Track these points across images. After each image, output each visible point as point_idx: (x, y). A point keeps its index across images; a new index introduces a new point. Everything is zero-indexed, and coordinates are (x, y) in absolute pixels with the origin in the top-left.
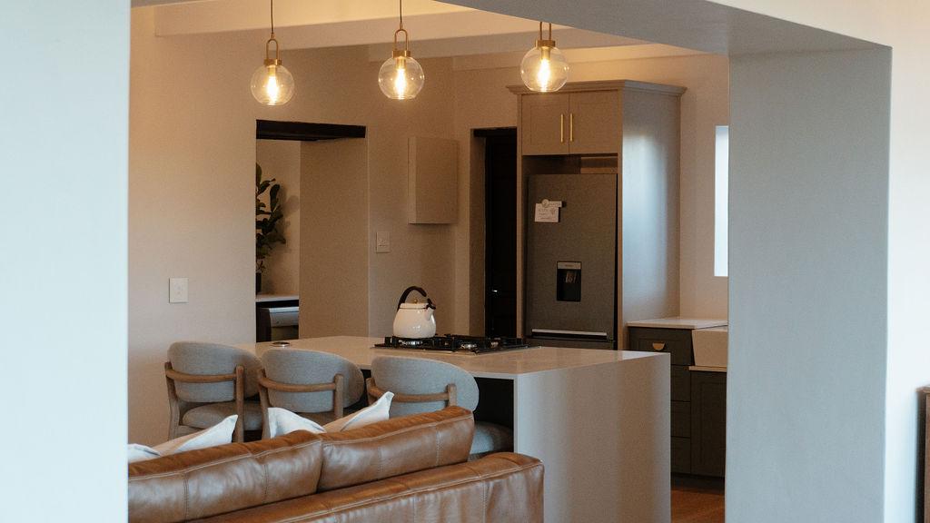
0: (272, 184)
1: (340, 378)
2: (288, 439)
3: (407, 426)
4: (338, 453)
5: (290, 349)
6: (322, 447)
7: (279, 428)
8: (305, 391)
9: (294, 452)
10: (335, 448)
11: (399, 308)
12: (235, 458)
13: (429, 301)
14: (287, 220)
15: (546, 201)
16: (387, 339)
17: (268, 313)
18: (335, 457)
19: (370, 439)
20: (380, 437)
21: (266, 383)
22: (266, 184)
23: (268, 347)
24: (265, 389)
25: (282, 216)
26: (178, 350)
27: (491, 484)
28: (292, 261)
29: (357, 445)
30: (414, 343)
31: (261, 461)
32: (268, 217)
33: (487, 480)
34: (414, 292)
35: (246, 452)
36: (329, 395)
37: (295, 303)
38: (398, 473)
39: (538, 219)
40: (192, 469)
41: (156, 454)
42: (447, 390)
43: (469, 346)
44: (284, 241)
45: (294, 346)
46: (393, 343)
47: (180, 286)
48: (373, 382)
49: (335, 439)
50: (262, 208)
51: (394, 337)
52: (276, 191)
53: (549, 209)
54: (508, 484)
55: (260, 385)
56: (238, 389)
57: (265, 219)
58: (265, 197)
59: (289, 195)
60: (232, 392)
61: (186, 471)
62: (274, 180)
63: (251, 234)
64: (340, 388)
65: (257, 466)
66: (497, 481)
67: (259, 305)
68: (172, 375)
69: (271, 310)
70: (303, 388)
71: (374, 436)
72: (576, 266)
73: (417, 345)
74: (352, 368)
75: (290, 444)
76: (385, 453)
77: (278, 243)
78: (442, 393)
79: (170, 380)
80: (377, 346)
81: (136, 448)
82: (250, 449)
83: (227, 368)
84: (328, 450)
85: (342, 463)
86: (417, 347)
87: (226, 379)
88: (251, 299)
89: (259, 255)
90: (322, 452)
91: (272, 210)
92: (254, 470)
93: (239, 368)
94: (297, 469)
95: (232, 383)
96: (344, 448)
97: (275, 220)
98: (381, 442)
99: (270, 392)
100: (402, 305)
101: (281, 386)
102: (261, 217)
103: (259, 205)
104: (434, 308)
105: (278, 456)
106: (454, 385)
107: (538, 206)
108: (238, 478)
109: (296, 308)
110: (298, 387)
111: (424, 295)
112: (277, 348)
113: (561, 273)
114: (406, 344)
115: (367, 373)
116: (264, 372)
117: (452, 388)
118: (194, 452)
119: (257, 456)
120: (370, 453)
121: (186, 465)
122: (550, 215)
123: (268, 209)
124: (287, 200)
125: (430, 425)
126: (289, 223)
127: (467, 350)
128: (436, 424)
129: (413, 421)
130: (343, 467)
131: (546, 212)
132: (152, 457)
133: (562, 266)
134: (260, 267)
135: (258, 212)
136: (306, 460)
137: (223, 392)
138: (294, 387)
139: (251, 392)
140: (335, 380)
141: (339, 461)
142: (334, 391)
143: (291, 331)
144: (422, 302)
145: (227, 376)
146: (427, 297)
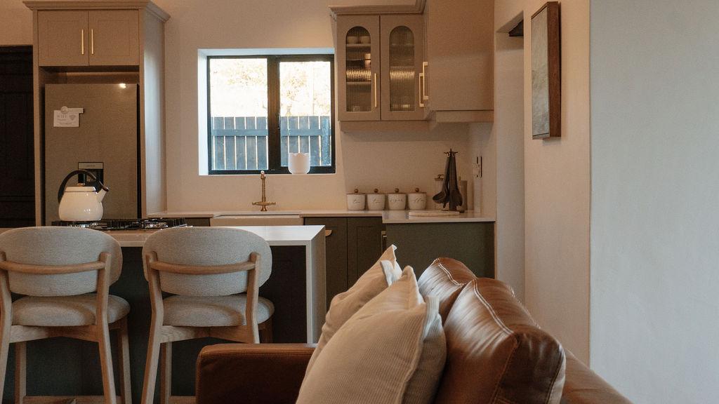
15: (65, 108)
21: (9, 266)
39: (56, 124)
42: (250, 259)
53: (68, 115)
72: (98, 166)
100: (68, 189)
106: (257, 253)
107: (56, 113)
122: (69, 120)
131: (65, 118)
133: (83, 166)
140: (101, 258)
142: (99, 271)
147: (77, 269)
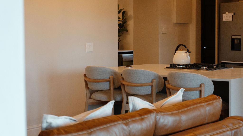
0: (123, 11)
1: (154, 81)
2: (139, 113)
3: (194, 105)
4: (163, 118)
5: (132, 69)
6: (156, 116)
7: (134, 106)
8: (140, 86)
9: (142, 119)
10: (161, 116)
11: (175, 53)
12: (114, 124)
13: (188, 50)
14: (128, 23)
15: (227, 13)
16: (171, 65)
17: (122, 56)
18: (162, 121)
19: (177, 112)
20: (182, 110)
21: (124, 83)
22: (121, 11)
23: (124, 68)
24: (124, 85)
25: (126, 22)
26: (89, 69)
27: (233, 132)
28: (130, 37)
29: (172, 115)
30: (181, 66)
31: (127, 124)
32: (121, 22)
33: (231, 130)
34: (181, 46)
35: (119, 120)
36: (150, 87)
37: (132, 53)
38: (190, 127)
39: (224, 19)
40: (92, 130)
41: (75, 121)
42: (201, 86)
43: (205, 68)
44: (127, 31)
45: (134, 68)
46: (173, 66)
47: (90, 46)
48: (169, 83)
49: (161, 112)
50: (119, 19)
51: (173, 64)
52: (124, 13)
53: (228, 16)
54: (240, 131)
55: (122, 84)
56: (111, 85)
57: (120, 23)
58: (121, 15)
59: (129, 14)
60: (109, 86)
61: (90, 131)
62: (123, 9)
63: (116, 28)
64: (154, 84)
65: (125, 127)
66: (236, 130)
67: (119, 53)
68: (86, 80)
69: (123, 55)
70: (139, 85)
71: (179, 110)
72: (239, 37)
73: (182, 67)
74: (159, 77)
75: (141, 115)
76: (184, 118)
77: (125, 31)
78: (198, 87)
79: (86, 82)
80: (167, 68)
81: (65, 118)
82: (121, 118)
83: (107, 77)
84: (158, 117)
85: (165, 123)
86: (183, 68)
87: (106, 81)
88: (117, 51)
89: (119, 36)
90: (156, 118)
91: (123, 20)
92: (123, 129)
93: (111, 77)
94: (144, 127)
95: (108, 83)
96: (165, 116)
97: (124, 23)
98: (182, 113)
99: (125, 86)
100: (177, 51)
101: (130, 84)
102: (120, 22)
103: (119, 18)
104: (190, 52)
105: (134, 121)
106: (203, 84)
107: (224, 15)
108: (115, 133)
109: (132, 54)
110: (138, 85)
111: (186, 47)
112: (128, 69)
113: (233, 40)
114: (178, 67)
115: (165, 79)
116: (123, 78)
117: (203, 85)
118: (93, 121)
119: (125, 122)
120: (177, 118)
121: (89, 128)
122: (228, 18)
123: (121, 19)
124: (128, 16)
125: (203, 104)
126: (129, 24)
127: (204, 69)
128: (206, 103)
129: (195, 102)
130: (165, 126)
131: (227, 17)
132: (73, 123)
133: (233, 37)
134: (119, 40)
135: (119, 21)
136: (148, 123)
137: (105, 86)
138: (135, 84)
139: (117, 86)
140: (152, 82)
141: (163, 123)
142: (152, 86)
143: (130, 63)
144: (184, 50)
145: (107, 80)
146: (187, 48)
147: (142, 85)
